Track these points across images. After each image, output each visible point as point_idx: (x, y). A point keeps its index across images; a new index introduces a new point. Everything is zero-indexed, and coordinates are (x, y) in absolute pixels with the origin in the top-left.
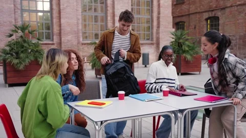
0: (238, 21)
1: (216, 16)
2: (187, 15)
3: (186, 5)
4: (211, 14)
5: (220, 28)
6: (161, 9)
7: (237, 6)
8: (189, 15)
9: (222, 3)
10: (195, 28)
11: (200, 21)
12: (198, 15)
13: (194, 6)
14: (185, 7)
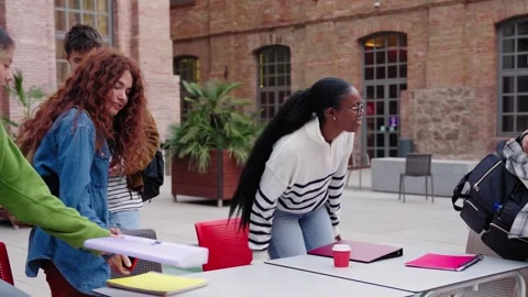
0: (337, 61)
1: (283, 43)
2: (204, 38)
3: (197, 11)
4: (270, 39)
5: (293, 75)
6: (141, 17)
7: (335, 20)
8: (208, 38)
9: (295, 9)
10: (226, 75)
11: (239, 57)
12: (232, 41)
13: (221, 15)
14: (196, 15)
